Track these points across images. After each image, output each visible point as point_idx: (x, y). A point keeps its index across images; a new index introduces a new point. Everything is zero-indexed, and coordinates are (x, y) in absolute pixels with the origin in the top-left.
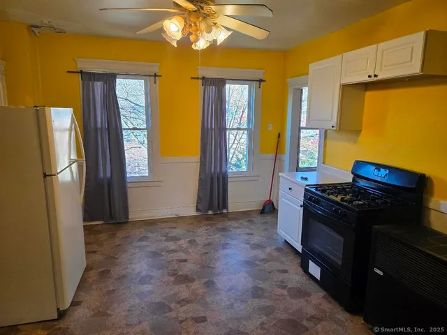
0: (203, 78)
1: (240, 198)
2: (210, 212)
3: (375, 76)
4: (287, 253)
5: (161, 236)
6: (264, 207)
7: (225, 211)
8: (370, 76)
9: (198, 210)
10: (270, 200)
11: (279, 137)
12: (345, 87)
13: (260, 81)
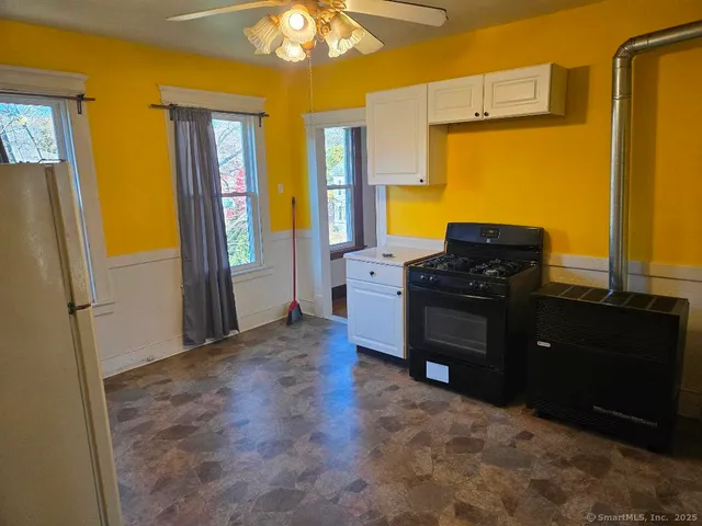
0: (173, 108)
1: (254, 307)
2: (208, 342)
3: (486, 114)
4: (374, 366)
5: (157, 400)
6: (290, 313)
7: (232, 333)
8: (477, 115)
9: (187, 341)
10: (295, 301)
11: (293, 202)
12: (434, 128)
13: (262, 115)
